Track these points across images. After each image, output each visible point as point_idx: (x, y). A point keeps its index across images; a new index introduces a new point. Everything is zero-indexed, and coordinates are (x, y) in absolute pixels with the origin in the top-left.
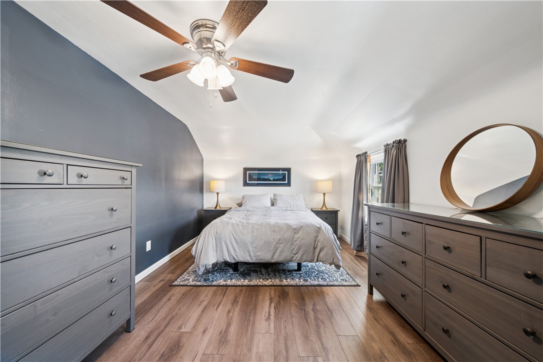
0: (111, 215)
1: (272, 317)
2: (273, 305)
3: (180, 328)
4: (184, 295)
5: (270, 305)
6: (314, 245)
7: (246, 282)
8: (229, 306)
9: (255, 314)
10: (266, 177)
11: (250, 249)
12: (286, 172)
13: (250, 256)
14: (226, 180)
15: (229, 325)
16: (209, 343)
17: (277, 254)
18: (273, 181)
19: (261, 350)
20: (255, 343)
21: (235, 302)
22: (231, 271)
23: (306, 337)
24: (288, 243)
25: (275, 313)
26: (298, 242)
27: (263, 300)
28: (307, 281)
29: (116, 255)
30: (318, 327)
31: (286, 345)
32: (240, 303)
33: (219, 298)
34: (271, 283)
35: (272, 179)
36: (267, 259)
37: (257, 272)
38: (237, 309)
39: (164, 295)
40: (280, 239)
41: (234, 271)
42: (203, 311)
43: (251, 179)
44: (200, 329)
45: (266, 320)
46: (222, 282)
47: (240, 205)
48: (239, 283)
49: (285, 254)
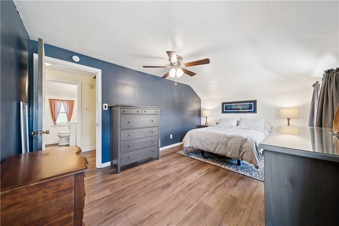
0: (152, 122)
1: (202, 174)
2: (207, 171)
3: (170, 164)
4: (177, 156)
5: (206, 171)
6: (240, 149)
7: (204, 160)
8: (189, 165)
9: (196, 170)
10: (237, 108)
11: (204, 144)
12: (253, 103)
13: (204, 147)
14: (211, 110)
15: (184, 169)
16: (174, 171)
17: (217, 150)
18: (242, 109)
19: (188, 179)
20: (188, 177)
21: (193, 164)
22: (201, 155)
23: (210, 185)
24: (223, 144)
25: (205, 174)
26: (229, 145)
27: (205, 168)
28: (238, 170)
29: (154, 134)
30: (220, 186)
31: (199, 183)
32: (194, 165)
33: (187, 161)
34: (215, 164)
35: (241, 109)
36: (211, 151)
37: (212, 158)
38: (191, 167)
39: (172, 154)
40: (219, 142)
41: (202, 155)
42: (179, 163)
43: (226, 109)
44: (175, 166)
45: (199, 174)
46: (193, 157)
47: (217, 124)
48: (200, 159)
49: (221, 150)
